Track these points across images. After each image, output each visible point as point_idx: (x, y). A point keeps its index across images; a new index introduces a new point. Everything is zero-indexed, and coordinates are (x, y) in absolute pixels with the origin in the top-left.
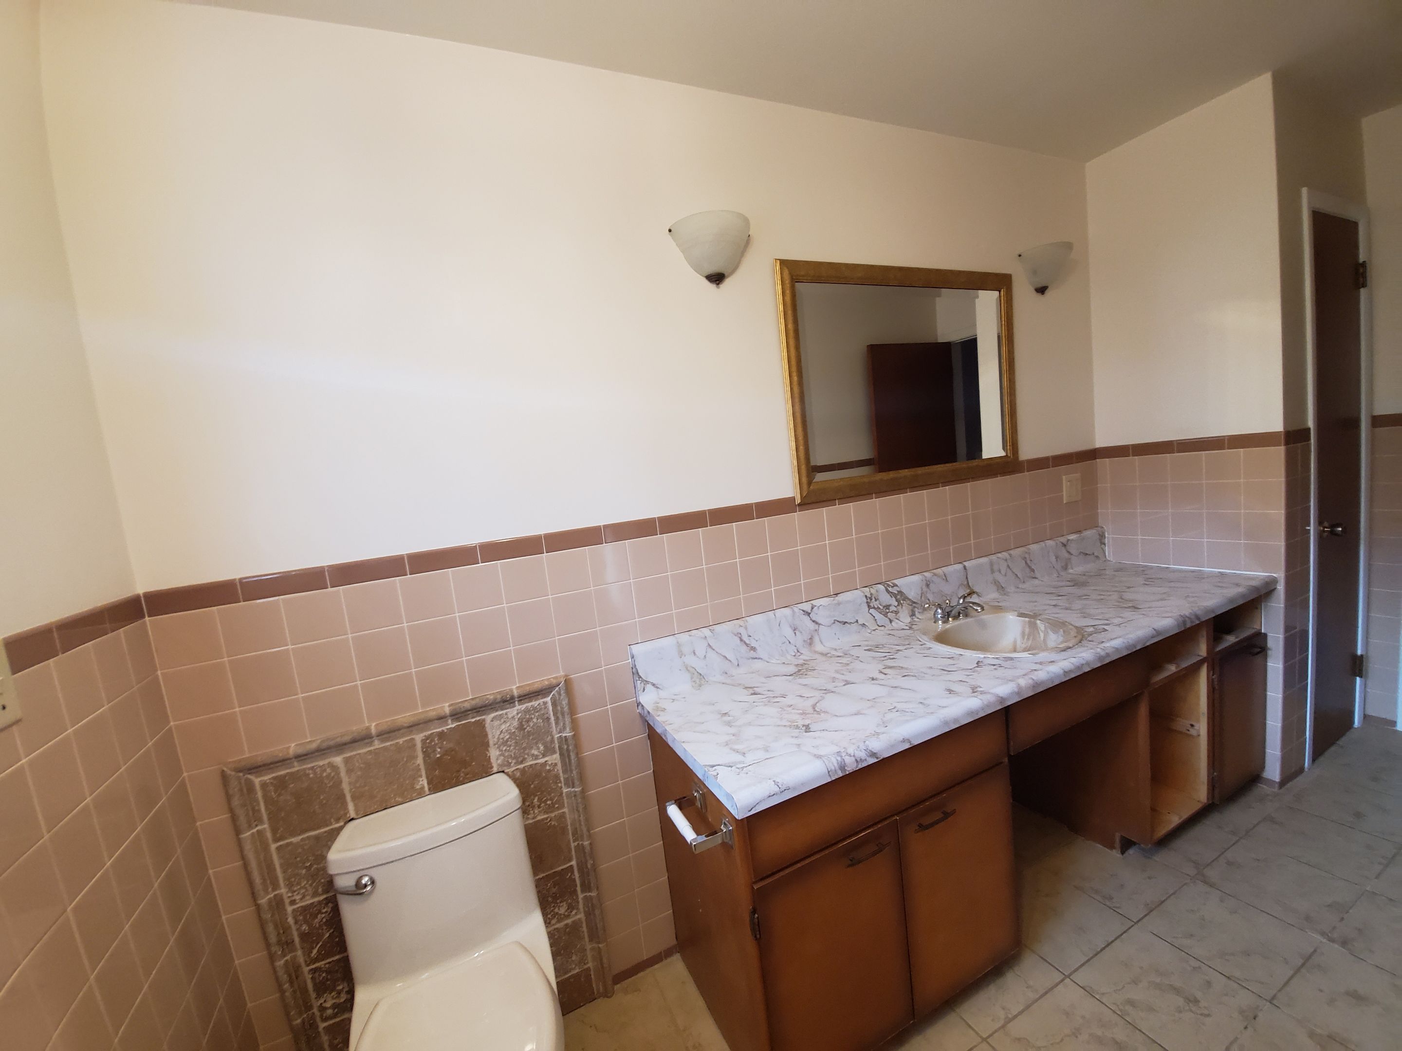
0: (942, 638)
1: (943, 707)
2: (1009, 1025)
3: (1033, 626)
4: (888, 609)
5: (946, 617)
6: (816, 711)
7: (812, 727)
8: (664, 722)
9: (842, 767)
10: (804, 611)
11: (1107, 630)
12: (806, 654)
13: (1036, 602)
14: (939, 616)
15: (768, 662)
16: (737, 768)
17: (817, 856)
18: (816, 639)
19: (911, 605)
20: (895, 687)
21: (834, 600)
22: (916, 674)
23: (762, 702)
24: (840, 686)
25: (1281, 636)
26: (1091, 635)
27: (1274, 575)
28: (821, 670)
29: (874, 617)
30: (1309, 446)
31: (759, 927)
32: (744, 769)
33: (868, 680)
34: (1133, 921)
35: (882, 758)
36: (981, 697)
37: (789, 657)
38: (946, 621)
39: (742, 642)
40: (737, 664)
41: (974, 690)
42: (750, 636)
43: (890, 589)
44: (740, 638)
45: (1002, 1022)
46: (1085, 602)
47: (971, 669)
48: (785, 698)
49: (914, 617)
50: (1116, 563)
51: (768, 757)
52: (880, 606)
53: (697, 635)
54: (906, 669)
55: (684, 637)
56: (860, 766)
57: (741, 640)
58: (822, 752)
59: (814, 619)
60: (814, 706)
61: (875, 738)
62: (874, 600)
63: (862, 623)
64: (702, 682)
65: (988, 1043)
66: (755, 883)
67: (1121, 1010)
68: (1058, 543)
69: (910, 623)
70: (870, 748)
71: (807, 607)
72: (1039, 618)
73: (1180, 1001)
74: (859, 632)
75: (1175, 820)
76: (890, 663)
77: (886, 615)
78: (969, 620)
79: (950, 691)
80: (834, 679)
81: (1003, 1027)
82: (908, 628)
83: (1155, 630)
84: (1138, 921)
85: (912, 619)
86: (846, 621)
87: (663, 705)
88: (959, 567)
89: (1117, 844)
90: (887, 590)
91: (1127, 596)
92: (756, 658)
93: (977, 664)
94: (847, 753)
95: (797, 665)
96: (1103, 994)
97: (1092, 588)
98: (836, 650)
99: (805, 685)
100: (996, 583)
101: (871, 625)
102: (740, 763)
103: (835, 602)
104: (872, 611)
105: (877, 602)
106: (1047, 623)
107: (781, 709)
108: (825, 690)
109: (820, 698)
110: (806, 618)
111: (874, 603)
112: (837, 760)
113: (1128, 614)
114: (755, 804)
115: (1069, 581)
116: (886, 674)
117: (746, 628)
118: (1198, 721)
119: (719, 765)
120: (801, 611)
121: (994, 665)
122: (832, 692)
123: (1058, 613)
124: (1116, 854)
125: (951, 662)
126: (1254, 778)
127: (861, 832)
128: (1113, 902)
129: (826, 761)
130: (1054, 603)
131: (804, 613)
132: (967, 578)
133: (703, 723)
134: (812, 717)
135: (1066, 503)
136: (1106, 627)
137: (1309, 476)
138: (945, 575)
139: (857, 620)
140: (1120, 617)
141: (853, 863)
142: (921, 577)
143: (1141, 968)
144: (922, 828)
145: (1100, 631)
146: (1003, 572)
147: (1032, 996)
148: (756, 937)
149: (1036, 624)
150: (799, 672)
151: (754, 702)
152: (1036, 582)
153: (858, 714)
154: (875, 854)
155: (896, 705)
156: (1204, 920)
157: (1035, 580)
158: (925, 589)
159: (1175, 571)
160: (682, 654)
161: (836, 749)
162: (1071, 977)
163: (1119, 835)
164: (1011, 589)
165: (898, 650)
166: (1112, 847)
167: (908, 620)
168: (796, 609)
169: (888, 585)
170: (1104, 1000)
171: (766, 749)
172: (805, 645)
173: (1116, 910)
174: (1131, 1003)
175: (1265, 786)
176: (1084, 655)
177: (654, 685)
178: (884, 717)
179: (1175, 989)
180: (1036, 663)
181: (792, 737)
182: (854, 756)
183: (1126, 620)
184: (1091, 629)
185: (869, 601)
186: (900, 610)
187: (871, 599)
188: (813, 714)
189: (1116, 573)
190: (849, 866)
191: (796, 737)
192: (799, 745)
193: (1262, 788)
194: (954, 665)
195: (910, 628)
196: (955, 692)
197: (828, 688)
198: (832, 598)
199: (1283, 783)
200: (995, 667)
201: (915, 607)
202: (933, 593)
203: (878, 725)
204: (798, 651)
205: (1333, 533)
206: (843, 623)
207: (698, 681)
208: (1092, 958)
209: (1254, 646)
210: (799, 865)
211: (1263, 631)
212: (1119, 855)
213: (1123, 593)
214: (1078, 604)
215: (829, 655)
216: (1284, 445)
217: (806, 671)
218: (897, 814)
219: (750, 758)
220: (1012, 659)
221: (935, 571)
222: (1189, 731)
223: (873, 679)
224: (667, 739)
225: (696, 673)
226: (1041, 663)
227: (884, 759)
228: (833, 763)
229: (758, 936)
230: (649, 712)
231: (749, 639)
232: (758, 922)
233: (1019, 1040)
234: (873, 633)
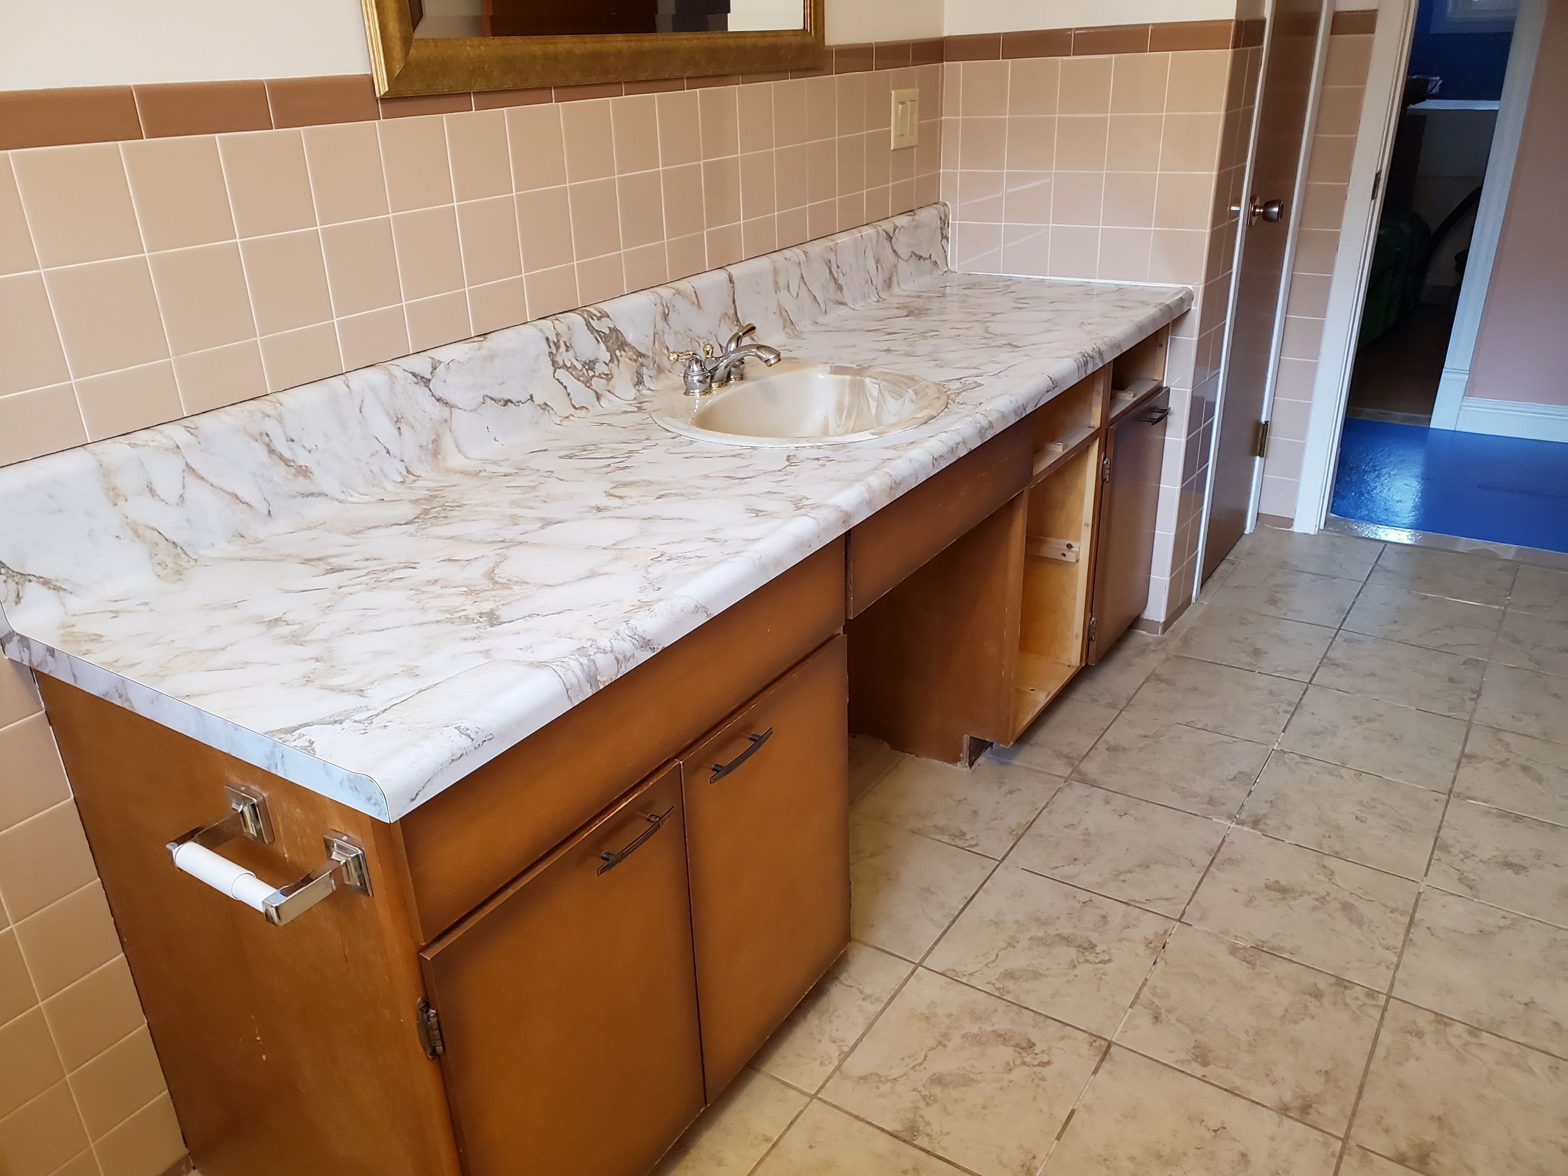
0: (706, 421)
1: (754, 540)
2: (846, 1064)
3: (858, 389)
4: (592, 369)
5: (708, 380)
6: (496, 583)
7: (504, 614)
8: (110, 664)
9: (592, 679)
10: (414, 375)
11: (980, 385)
12: (428, 478)
13: (854, 346)
14: (696, 378)
15: (341, 502)
16: (355, 722)
17: (544, 866)
18: (447, 442)
19: (635, 361)
20: (650, 518)
21: (479, 349)
22: (683, 492)
23: (361, 584)
24: (535, 531)
25: (1188, 390)
26: (959, 393)
27: (1190, 287)
28: (477, 505)
29: (565, 387)
30: (1261, 51)
31: (440, 1031)
32: (375, 721)
33: (588, 512)
34: (997, 860)
35: (660, 648)
36: (813, 514)
37: (390, 487)
38: (707, 391)
39: (275, 457)
40: (267, 512)
41: (798, 505)
42: (293, 441)
43: (595, 323)
44: (268, 445)
45: (836, 1062)
46: (934, 341)
47: (780, 471)
48: (414, 568)
49: (641, 387)
50: (963, 274)
51: (422, 686)
52: (575, 363)
53: (152, 444)
54: (660, 483)
55: (117, 451)
56: (625, 670)
57: (272, 451)
58: (544, 654)
59: (439, 394)
60: (490, 575)
61: (647, 612)
62: (563, 348)
63: (541, 403)
64: (182, 563)
65: (820, 1099)
66: (424, 949)
67: (998, 989)
68: (881, 232)
69: (635, 399)
70: (640, 631)
71: (421, 364)
72: (868, 373)
73: (1072, 953)
74: (537, 423)
75: (1042, 699)
76: (621, 476)
77: (587, 383)
78: (746, 385)
79: (757, 513)
80: (515, 520)
81: (838, 1068)
82: (636, 409)
83: (1051, 378)
84: (1003, 859)
85: (639, 391)
86: (509, 398)
87: (86, 626)
88: (721, 276)
89: (965, 754)
90: (588, 325)
91: (995, 328)
92: (312, 494)
93: (788, 460)
94: (598, 648)
95: (415, 502)
96: (971, 974)
97: (936, 318)
98: (495, 463)
99: (452, 538)
100: (782, 312)
101: (560, 406)
102: (358, 710)
103: (483, 352)
104: (561, 373)
105: (571, 353)
106: (885, 380)
107: (413, 592)
108: (504, 541)
109: (498, 559)
110: (421, 393)
111: (564, 357)
112: (582, 664)
113: (1005, 356)
114: (423, 785)
115: (898, 308)
116: (621, 498)
117: (280, 420)
118: (1078, 539)
119: (306, 725)
120: (410, 375)
121: (818, 459)
122: (521, 543)
123: (897, 363)
124: (961, 768)
125: (738, 462)
126: (1134, 622)
127: (619, 801)
128: (967, 840)
129: (558, 669)
130: (885, 346)
131: (415, 380)
132: (734, 301)
133: (223, 649)
134: (494, 596)
135: (894, 150)
136: (979, 380)
137: (1252, 111)
138: (695, 292)
139: (531, 396)
140: (994, 362)
141: (610, 862)
142: (652, 296)
143: (1017, 922)
144: (720, 772)
145: (971, 386)
146: (793, 289)
147: (873, 1009)
148: (434, 1052)
149: (862, 385)
150: (427, 514)
151: (340, 588)
152: (843, 311)
153: (592, 575)
154: (646, 836)
155: (664, 548)
156: (1088, 834)
157: (841, 306)
158: (661, 324)
159: (1051, 285)
160: (118, 496)
161: (574, 645)
162: (924, 964)
163: (969, 737)
164: (804, 325)
165: (630, 452)
166: (955, 760)
167: (631, 393)
168: (397, 372)
169: (591, 315)
170: (974, 982)
171: (413, 673)
172: (423, 458)
173: (972, 850)
174: (1010, 975)
175: (1144, 632)
176: (958, 426)
177: (46, 582)
178: (648, 573)
179: (1064, 938)
180: (886, 448)
181: (465, 639)
182: (612, 651)
183: (1006, 366)
184: (957, 385)
185: (554, 350)
186: (615, 370)
187: (558, 347)
188: (493, 589)
189: (966, 292)
190: (604, 869)
191: (474, 639)
192: (488, 651)
193: (1142, 634)
194: (747, 466)
195: (640, 409)
196: (765, 513)
197: (508, 537)
198: (476, 343)
199: (1167, 624)
200: (820, 462)
201: (642, 365)
202: (676, 333)
203: (642, 589)
204: (408, 471)
205: (1266, 217)
206: (502, 403)
207: (169, 561)
208: (949, 927)
209: (1152, 410)
210: (510, 892)
211: (1164, 385)
212: (966, 769)
213: (988, 324)
214: (923, 347)
215: (483, 474)
216: (1232, 48)
217: (444, 509)
218: (677, 757)
219: (378, 697)
220: (844, 445)
221: (676, 284)
222: (1064, 555)
223: (599, 509)
224: (128, 700)
225: (162, 542)
226: (895, 448)
227: (664, 650)
228: (575, 669)
229: (440, 1049)
230: (51, 651)
231: (291, 449)
232: (439, 1023)
233: (864, 1078)
234: (565, 423)
